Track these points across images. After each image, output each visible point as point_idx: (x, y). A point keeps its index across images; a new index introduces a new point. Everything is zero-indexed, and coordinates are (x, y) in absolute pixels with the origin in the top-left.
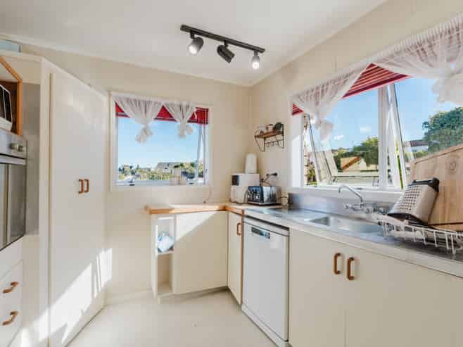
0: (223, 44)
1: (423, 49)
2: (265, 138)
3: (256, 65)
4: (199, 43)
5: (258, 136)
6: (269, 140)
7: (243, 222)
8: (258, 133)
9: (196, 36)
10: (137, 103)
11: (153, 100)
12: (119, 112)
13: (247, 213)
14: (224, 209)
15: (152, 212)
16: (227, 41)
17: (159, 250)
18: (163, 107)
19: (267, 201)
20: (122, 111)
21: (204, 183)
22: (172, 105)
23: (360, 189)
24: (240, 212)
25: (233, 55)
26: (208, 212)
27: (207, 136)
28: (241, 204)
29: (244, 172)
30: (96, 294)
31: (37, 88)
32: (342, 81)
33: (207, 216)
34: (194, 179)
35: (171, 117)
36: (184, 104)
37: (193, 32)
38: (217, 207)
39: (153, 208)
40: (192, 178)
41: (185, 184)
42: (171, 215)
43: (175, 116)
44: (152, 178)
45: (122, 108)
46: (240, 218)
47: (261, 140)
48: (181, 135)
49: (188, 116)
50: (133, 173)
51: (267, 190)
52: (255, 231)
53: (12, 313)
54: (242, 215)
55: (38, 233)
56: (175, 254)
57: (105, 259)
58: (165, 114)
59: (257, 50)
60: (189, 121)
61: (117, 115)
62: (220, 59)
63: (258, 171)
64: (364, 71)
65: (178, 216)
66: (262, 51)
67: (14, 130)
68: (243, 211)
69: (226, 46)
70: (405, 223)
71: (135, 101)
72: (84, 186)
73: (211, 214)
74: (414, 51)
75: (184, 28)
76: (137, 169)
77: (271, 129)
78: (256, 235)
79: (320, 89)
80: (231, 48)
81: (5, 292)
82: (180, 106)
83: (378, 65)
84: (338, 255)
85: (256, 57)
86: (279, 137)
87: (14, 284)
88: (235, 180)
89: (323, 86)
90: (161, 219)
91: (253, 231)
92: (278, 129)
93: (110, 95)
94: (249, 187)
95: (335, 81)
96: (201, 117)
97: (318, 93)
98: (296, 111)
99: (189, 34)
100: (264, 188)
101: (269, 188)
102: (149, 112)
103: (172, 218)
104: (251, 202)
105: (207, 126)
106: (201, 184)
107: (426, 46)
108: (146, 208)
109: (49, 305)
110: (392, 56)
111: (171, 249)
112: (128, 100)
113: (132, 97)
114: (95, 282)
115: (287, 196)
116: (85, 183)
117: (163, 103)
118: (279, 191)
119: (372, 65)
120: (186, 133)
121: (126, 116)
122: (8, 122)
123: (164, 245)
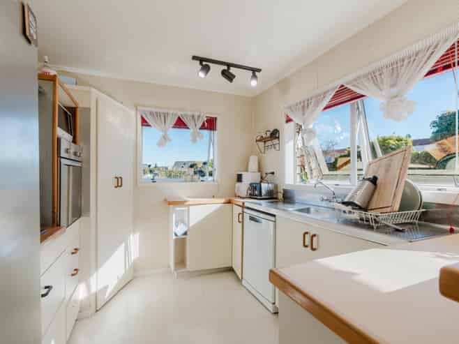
0: (226, 68)
1: (375, 76)
2: (265, 142)
3: (254, 83)
4: (206, 69)
5: (260, 141)
6: (269, 143)
7: (243, 212)
8: (259, 138)
9: (204, 63)
10: (158, 115)
11: (171, 112)
12: (144, 123)
13: (247, 205)
14: (229, 202)
15: (170, 203)
16: (229, 65)
17: (176, 235)
18: (179, 118)
19: (265, 195)
20: (146, 122)
21: (214, 180)
22: (186, 115)
23: (337, 185)
24: (241, 204)
25: (234, 77)
26: (216, 204)
27: (216, 140)
28: (244, 198)
29: (247, 171)
30: (127, 267)
31: (88, 110)
32: (322, 96)
33: (214, 207)
34: (205, 177)
35: (185, 125)
36: (196, 114)
37: (201, 60)
38: (223, 201)
39: (171, 200)
40: (203, 176)
41: (197, 181)
42: (186, 206)
43: (188, 125)
44: (170, 176)
45: (146, 119)
46: (241, 208)
47: (261, 144)
48: (194, 141)
49: (200, 125)
50: (151, 171)
51: (265, 186)
52: (252, 219)
53: (76, 270)
54: (243, 206)
55: (89, 216)
56: (188, 237)
57: (134, 240)
58: (180, 123)
59: (255, 71)
60: (200, 129)
61: (142, 125)
62: (224, 80)
63: (260, 170)
64: (337, 90)
65: (191, 207)
66: (259, 70)
67: (74, 141)
68: (243, 203)
69: (229, 68)
70: (349, 208)
71: (156, 113)
72: (119, 182)
73: (219, 206)
74: (370, 77)
75: (194, 58)
76: (156, 167)
77: (269, 134)
78: (253, 222)
79: (306, 103)
80: (233, 70)
81: (73, 253)
82: (193, 116)
83: (346, 86)
84: (307, 233)
85: (254, 76)
86: (276, 141)
87: (76, 249)
88: (239, 178)
89: (308, 101)
90: (178, 209)
91: (250, 219)
92: (275, 134)
93: (137, 109)
94: (251, 184)
95: (316, 96)
96: (210, 124)
97: (304, 106)
98: (289, 120)
99: (198, 62)
100: (262, 184)
101: (266, 185)
102: (168, 121)
103: (186, 208)
104: (252, 196)
105: (216, 132)
106: (211, 181)
107: (377, 74)
108: (165, 200)
109: (97, 268)
110: (355, 80)
111: (185, 234)
112: (151, 113)
113: (154, 110)
114: (127, 258)
115: (282, 191)
116: (120, 179)
117: (179, 114)
118: (276, 187)
119: (342, 86)
120: (198, 139)
121: (149, 126)
122: (70, 135)
123: (180, 230)
